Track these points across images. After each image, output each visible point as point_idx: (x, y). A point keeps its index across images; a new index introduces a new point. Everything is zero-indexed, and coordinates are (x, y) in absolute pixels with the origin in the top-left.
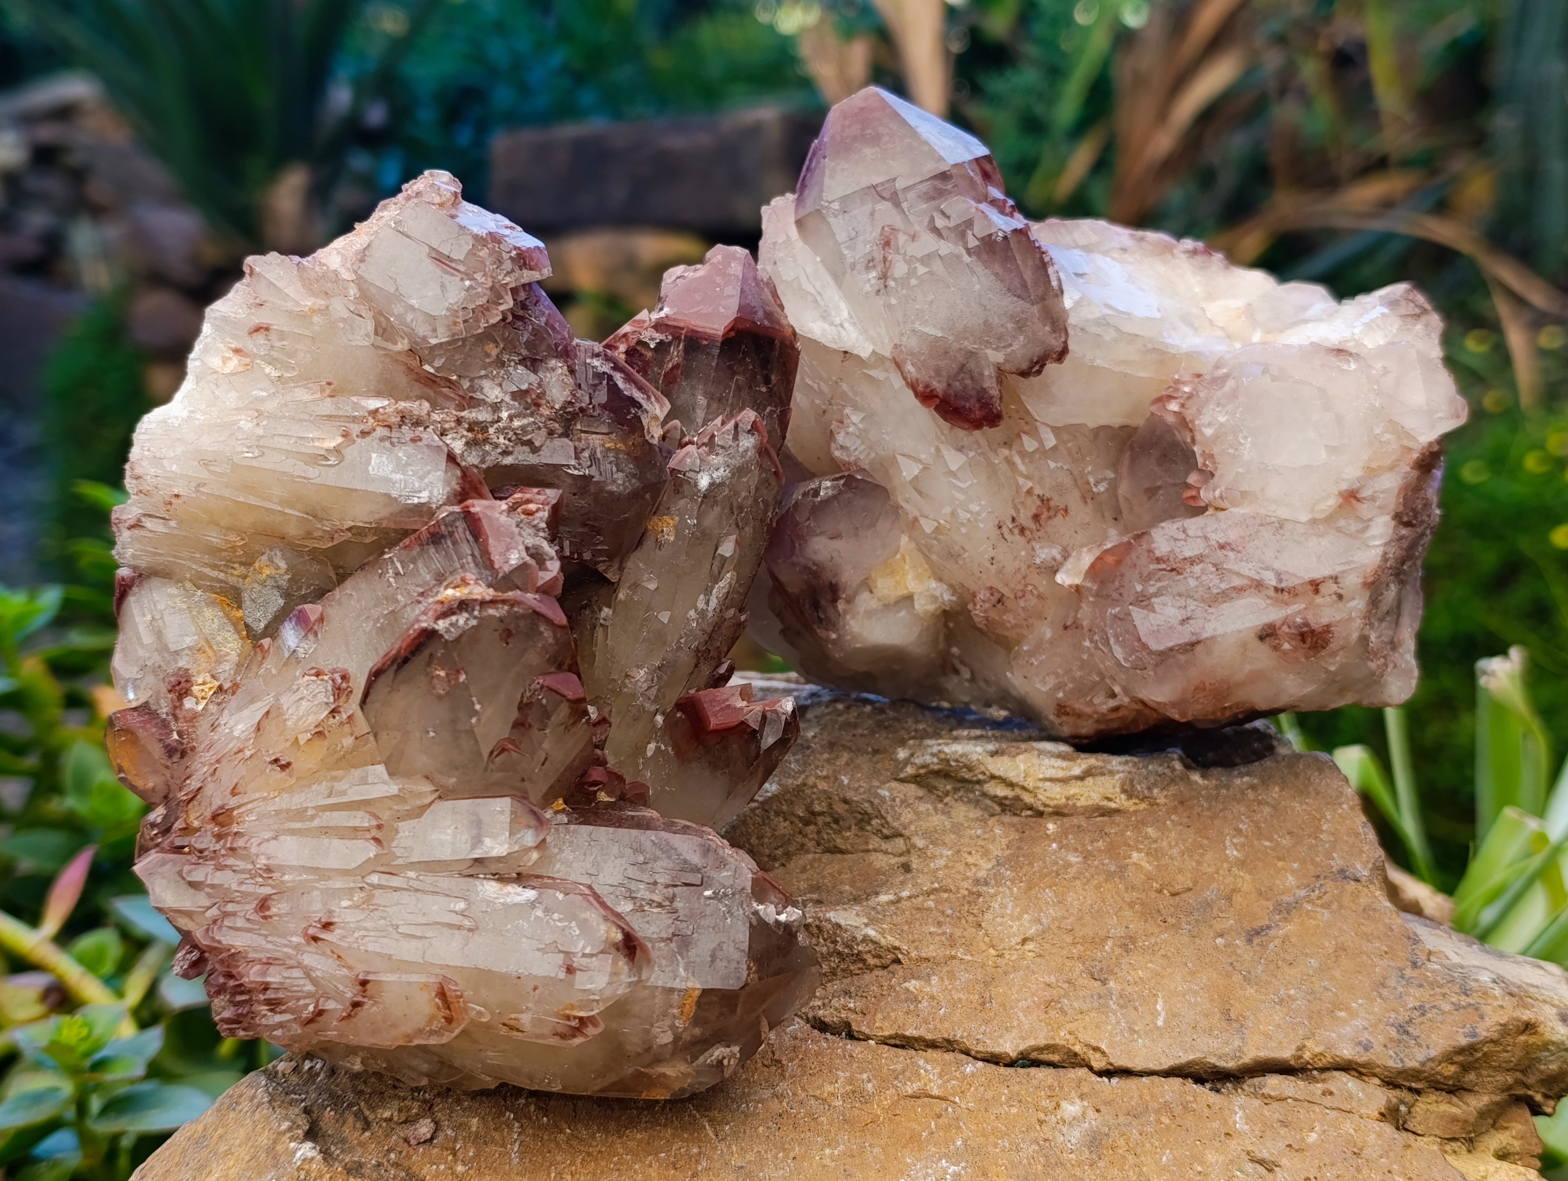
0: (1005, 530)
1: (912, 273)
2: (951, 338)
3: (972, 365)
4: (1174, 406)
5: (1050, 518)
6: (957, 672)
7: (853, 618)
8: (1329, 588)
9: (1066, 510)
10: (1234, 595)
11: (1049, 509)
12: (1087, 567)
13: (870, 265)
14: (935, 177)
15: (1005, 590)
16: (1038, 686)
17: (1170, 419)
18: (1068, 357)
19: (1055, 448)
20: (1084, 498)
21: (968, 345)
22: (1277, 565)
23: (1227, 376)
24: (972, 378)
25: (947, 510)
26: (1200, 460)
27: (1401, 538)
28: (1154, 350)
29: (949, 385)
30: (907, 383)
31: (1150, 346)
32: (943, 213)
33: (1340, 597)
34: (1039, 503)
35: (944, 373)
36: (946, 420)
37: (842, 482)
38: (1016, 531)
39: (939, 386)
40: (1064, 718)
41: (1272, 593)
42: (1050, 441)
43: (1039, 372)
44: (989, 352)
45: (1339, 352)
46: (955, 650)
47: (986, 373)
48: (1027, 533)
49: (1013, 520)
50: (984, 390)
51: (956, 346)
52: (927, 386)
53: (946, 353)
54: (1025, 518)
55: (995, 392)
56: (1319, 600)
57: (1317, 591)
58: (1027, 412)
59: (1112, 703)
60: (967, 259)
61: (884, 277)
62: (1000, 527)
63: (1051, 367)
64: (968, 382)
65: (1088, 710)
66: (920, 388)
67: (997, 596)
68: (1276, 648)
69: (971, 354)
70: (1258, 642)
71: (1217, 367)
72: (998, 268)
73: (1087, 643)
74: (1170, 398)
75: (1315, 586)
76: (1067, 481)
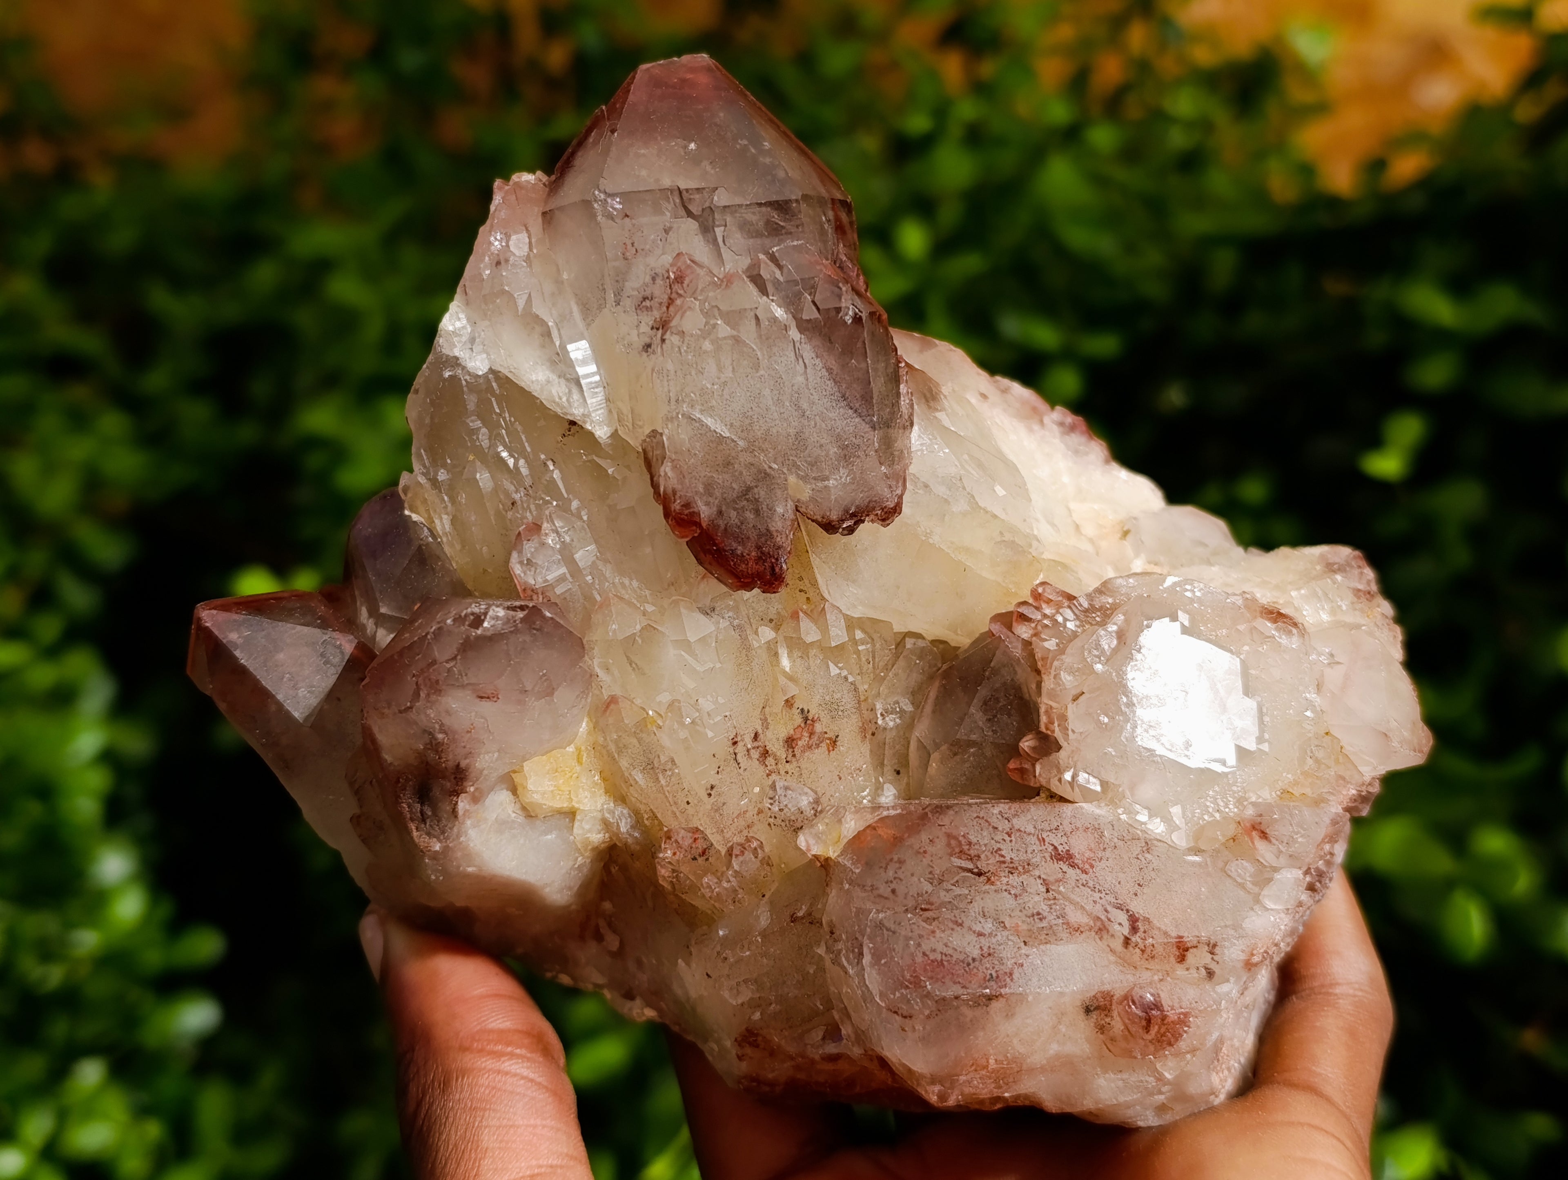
0: (740, 748)
1: (708, 331)
2: (741, 443)
3: (761, 492)
4: (1024, 631)
5: (810, 747)
6: (599, 937)
7: (474, 826)
8: (1198, 958)
9: (834, 742)
10: (1064, 935)
11: (811, 734)
12: (851, 835)
13: (644, 302)
14: (769, 204)
15: (715, 839)
16: (726, 994)
17: (1017, 651)
18: (898, 520)
19: (841, 647)
20: (863, 730)
21: (765, 461)
22: (1138, 907)
23: (1114, 608)
24: (757, 512)
25: (665, 698)
26: (1044, 719)
28: (1012, 545)
29: (720, 513)
30: (657, 493)
31: (1008, 537)
32: (773, 258)
33: (1210, 974)
34: (799, 720)
35: (718, 493)
36: (700, 562)
37: (521, 615)
38: (755, 754)
39: (705, 511)
40: (748, 1050)
41: (1118, 944)
42: (838, 634)
43: (851, 530)
44: (792, 479)
45: (1276, 616)
46: (607, 906)
47: (780, 510)
48: (770, 761)
49: (756, 737)
50: (769, 534)
51: (746, 458)
52: (687, 505)
53: (729, 463)
54: (774, 739)
55: (784, 539)
56: (1180, 971)
57: (1182, 959)
58: (814, 584)
59: (831, 1048)
60: (794, 333)
61: (662, 325)
62: (735, 743)
63: (867, 528)
64: (750, 515)
65: (791, 1049)
66: (676, 506)
67: (701, 845)
68: (1102, 1029)
69: (764, 476)
70: (1082, 1015)
71: (1100, 591)
72: (833, 363)
73: (821, 951)
74: (1023, 618)
75: (1182, 950)
76: (848, 700)
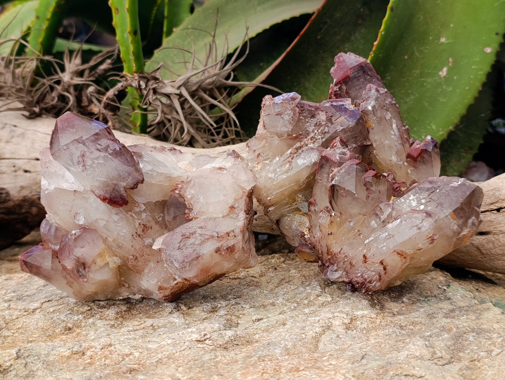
0: (134, 236)
1: (94, 163)
2: (109, 181)
3: (117, 188)
4: (177, 192)
5: (147, 230)
6: (124, 286)
7: (91, 273)
8: (232, 234)
9: (151, 228)
10: (207, 241)
11: (146, 228)
12: (161, 242)
13: (79, 163)
14: (94, 135)
15: (137, 255)
16: (152, 282)
17: (177, 196)
18: (144, 182)
19: (145, 210)
20: (156, 223)
21: (115, 182)
22: (217, 230)
23: (191, 180)
24: (118, 192)
25: (116, 233)
26: (188, 206)
27: (247, 218)
28: (168, 177)
29: (111, 195)
30: (97, 197)
31: (167, 176)
32: (99, 144)
33: (235, 236)
34: (143, 226)
35: (109, 192)
36: (111, 205)
37: (82, 230)
38: (138, 236)
39: (108, 196)
40: (161, 291)
41: (216, 238)
42: (144, 207)
43: (137, 187)
44: (121, 183)
45: (220, 168)
46: (122, 279)
47: (121, 190)
48: (141, 236)
49: (136, 233)
50: (122, 195)
51: (111, 183)
52: (104, 196)
53: (108, 185)
54: (140, 231)
55: (125, 195)
56: (230, 238)
57: (229, 236)
58: (135, 200)
59: (176, 282)
60: (110, 156)
61: (84, 165)
63: (140, 185)
64: (116, 193)
65: (168, 286)
66: (102, 197)
67: (135, 257)
68: (220, 254)
69: (116, 185)
70: (215, 253)
71: (187, 178)
72: (119, 158)
73: (166, 265)
74: (176, 189)
75: (228, 234)
76: (150, 219)
